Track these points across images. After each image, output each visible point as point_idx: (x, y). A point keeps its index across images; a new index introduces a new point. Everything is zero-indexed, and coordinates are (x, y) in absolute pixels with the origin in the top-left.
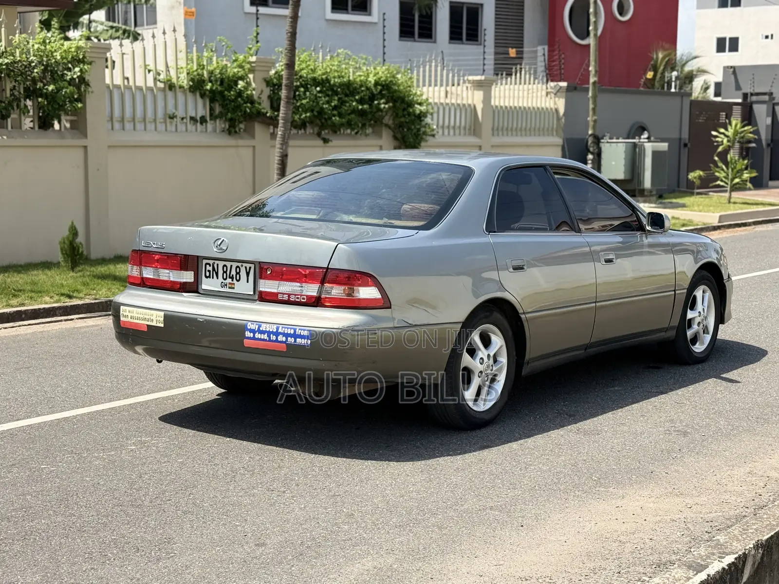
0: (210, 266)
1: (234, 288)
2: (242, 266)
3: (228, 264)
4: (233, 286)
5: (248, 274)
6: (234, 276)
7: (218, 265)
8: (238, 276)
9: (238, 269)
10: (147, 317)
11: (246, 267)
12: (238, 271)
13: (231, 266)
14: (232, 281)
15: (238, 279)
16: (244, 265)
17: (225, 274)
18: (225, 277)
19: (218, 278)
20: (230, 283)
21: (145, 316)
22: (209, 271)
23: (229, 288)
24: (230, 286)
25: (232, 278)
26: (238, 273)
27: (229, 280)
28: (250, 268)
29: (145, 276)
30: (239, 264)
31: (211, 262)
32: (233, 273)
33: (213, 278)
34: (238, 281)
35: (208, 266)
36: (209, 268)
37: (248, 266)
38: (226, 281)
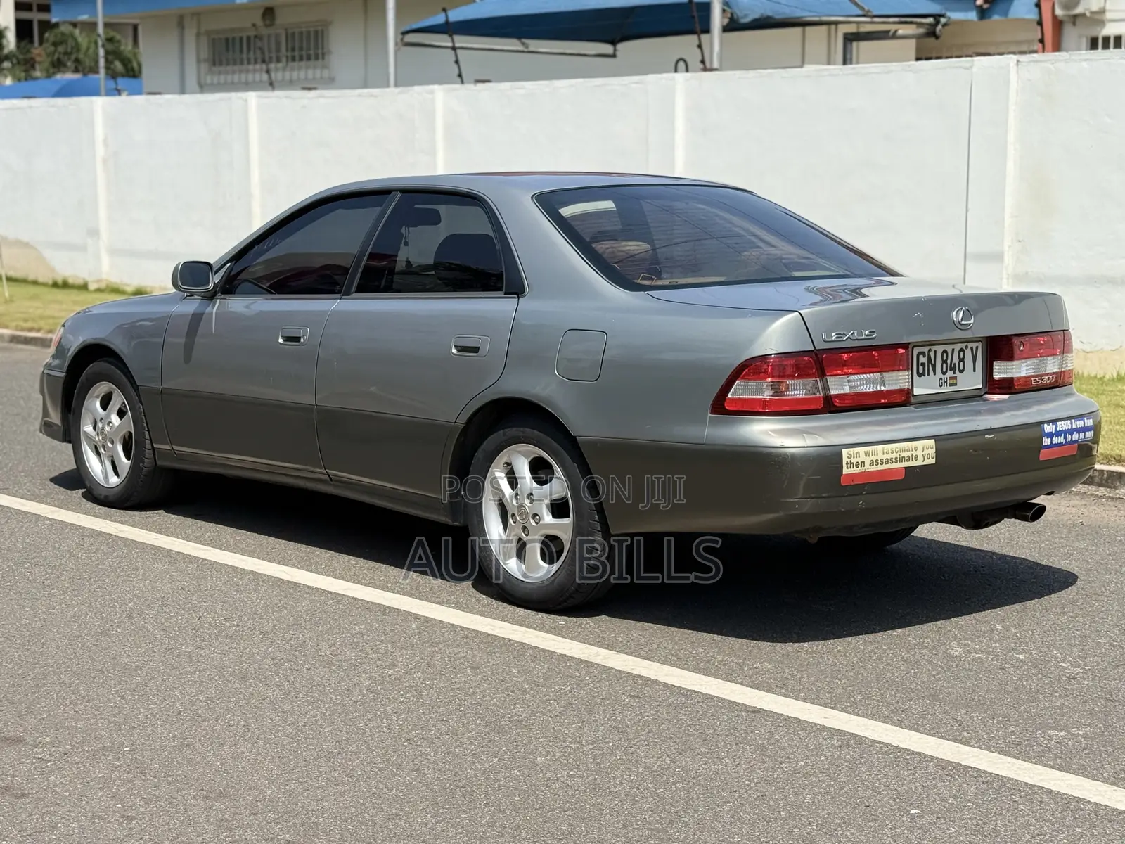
0: (924, 356)
1: (956, 384)
2: (967, 347)
3: (949, 348)
4: (955, 381)
5: (974, 358)
6: (957, 365)
7: (935, 352)
8: (961, 363)
9: (962, 353)
10: (905, 454)
11: (972, 348)
12: (962, 356)
13: (953, 350)
14: (954, 373)
15: (961, 368)
16: (970, 345)
17: (944, 365)
18: (944, 370)
19: (935, 374)
20: (951, 378)
21: (902, 455)
22: (923, 365)
23: (951, 385)
24: (951, 382)
25: (953, 369)
26: (962, 360)
27: (950, 374)
28: (977, 348)
29: (833, 392)
30: (963, 346)
31: (925, 349)
32: (956, 360)
33: (928, 375)
34: (961, 371)
35: (921, 357)
36: (923, 360)
37: (974, 345)
38: (945, 376)
